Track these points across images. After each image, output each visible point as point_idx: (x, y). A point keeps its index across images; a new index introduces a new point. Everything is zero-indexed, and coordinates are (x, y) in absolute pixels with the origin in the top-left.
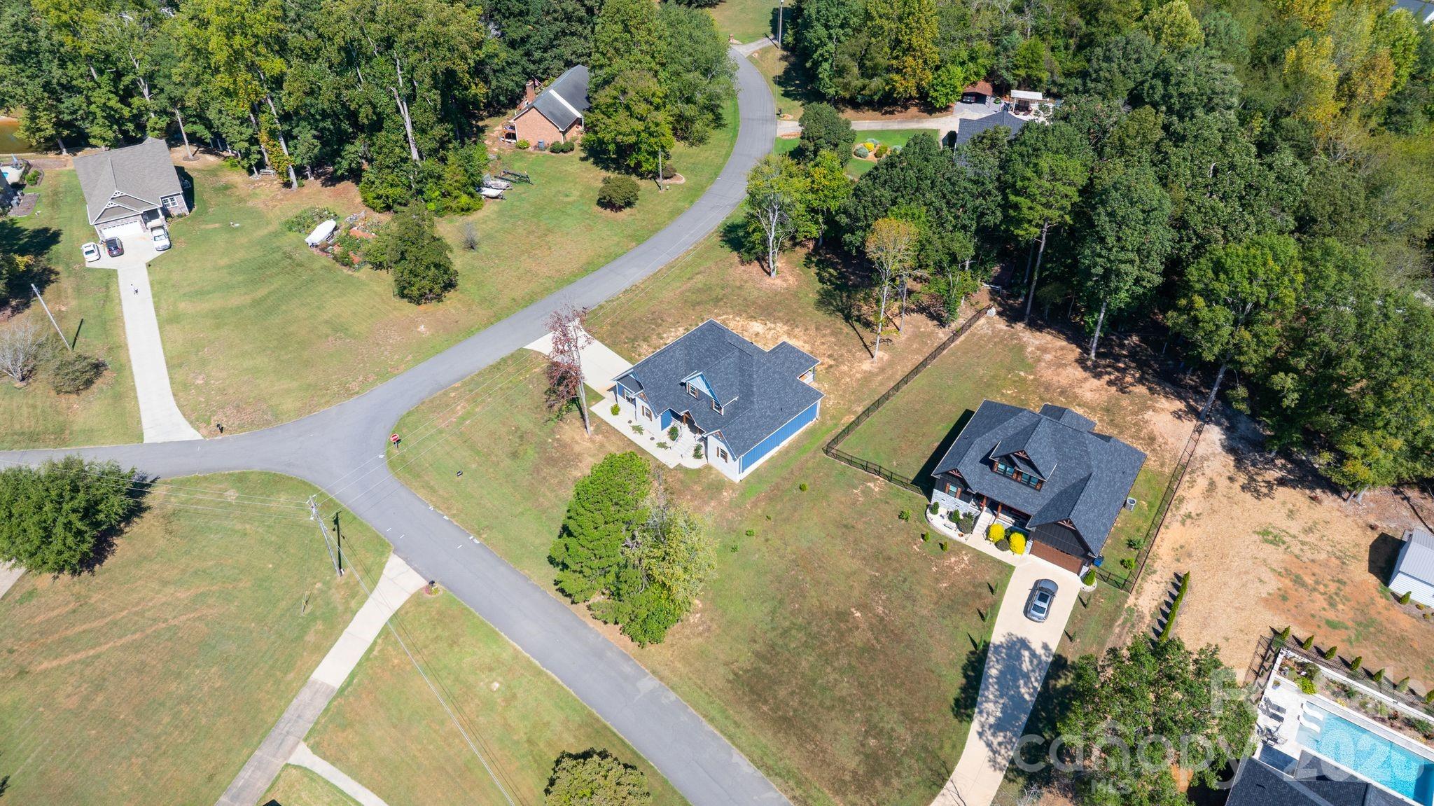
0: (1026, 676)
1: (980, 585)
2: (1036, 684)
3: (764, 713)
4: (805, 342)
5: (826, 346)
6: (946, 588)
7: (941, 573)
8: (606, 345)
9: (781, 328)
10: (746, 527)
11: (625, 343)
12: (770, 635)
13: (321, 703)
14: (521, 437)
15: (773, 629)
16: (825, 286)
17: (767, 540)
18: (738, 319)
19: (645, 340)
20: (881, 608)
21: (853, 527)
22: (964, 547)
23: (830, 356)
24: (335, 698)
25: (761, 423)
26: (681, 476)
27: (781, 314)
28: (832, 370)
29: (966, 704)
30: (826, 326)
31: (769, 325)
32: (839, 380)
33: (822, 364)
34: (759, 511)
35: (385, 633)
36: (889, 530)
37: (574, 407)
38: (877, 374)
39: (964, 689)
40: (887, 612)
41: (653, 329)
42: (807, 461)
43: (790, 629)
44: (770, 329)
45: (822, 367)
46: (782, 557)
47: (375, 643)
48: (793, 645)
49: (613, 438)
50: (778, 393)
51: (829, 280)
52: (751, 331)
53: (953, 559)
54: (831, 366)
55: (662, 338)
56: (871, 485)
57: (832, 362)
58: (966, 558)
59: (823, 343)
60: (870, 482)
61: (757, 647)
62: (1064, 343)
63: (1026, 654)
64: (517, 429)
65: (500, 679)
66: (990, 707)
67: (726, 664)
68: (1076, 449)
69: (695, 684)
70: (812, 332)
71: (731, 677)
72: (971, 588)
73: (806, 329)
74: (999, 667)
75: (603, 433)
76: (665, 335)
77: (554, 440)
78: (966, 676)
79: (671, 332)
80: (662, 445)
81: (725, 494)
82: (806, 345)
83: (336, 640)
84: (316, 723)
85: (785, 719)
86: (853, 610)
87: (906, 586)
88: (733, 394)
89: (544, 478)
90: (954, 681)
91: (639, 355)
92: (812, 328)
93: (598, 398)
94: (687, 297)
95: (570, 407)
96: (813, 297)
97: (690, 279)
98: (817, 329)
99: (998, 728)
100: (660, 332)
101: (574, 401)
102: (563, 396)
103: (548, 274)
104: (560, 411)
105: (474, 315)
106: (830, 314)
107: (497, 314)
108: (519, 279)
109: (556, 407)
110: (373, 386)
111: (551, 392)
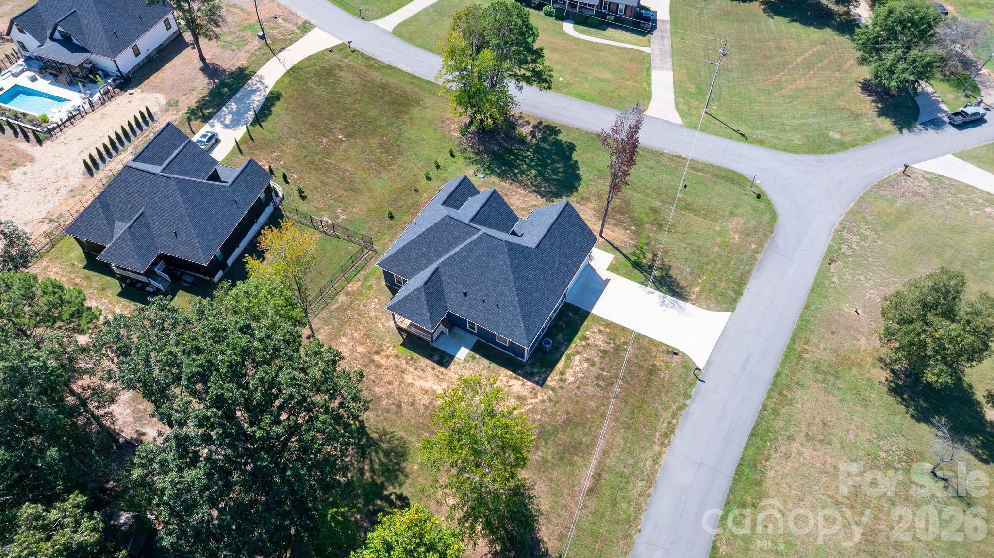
0: (230, 112)
2: (225, 109)
3: (397, 90)
4: (412, 385)
5: (386, 379)
6: (275, 153)
7: (277, 161)
8: (646, 337)
10: (434, 183)
11: (624, 343)
12: (400, 123)
14: (660, 225)
15: (398, 126)
16: (398, 491)
19: (605, 352)
20: (324, 141)
21: (346, 190)
23: (379, 366)
28: (375, 349)
29: (272, 99)
30: (388, 411)
32: (366, 336)
33: (388, 357)
37: (633, 258)
39: (273, 105)
40: (320, 139)
41: (603, 369)
42: (391, 241)
43: (388, 126)
45: (388, 352)
46: (400, 166)
48: (384, 119)
54: (377, 353)
55: (587, 360)
56: (330, 222)
57: (376, 358)
59: (389, 383)
60: (331, 224)
61: (408, 116)
63: (227, 123)
64: (669, 231)
66: (257, 100)
67: (426, 108)
70: (406, 399)
71: (421, 102)
73: (412, 404)
74: (247, 115)
76: (586, 365)
77: (629, 229)
78: (271, 111)
79: (581, 371)
82: (410, 381)
85: (384, 88)
86: (344, 139)
90: (278, 108)
91: (600, 331)
92: (405, 408)
93: (612, 268)
94: (585, 435)
95: (636, 258)
96: (413, 466)
97: (598, 477)
98: (399, 406)
99: (254, 91)
100: (595, 370)
101: (637, 265)
102: (651, 267)
103: (796, 445)
104: (644, 254)
105: (825, 349)
106: (386, 434)
107: (800, 358)
108: (825, 425)
109: (649, 256)
110: (833, 240)
111: (665, 268)
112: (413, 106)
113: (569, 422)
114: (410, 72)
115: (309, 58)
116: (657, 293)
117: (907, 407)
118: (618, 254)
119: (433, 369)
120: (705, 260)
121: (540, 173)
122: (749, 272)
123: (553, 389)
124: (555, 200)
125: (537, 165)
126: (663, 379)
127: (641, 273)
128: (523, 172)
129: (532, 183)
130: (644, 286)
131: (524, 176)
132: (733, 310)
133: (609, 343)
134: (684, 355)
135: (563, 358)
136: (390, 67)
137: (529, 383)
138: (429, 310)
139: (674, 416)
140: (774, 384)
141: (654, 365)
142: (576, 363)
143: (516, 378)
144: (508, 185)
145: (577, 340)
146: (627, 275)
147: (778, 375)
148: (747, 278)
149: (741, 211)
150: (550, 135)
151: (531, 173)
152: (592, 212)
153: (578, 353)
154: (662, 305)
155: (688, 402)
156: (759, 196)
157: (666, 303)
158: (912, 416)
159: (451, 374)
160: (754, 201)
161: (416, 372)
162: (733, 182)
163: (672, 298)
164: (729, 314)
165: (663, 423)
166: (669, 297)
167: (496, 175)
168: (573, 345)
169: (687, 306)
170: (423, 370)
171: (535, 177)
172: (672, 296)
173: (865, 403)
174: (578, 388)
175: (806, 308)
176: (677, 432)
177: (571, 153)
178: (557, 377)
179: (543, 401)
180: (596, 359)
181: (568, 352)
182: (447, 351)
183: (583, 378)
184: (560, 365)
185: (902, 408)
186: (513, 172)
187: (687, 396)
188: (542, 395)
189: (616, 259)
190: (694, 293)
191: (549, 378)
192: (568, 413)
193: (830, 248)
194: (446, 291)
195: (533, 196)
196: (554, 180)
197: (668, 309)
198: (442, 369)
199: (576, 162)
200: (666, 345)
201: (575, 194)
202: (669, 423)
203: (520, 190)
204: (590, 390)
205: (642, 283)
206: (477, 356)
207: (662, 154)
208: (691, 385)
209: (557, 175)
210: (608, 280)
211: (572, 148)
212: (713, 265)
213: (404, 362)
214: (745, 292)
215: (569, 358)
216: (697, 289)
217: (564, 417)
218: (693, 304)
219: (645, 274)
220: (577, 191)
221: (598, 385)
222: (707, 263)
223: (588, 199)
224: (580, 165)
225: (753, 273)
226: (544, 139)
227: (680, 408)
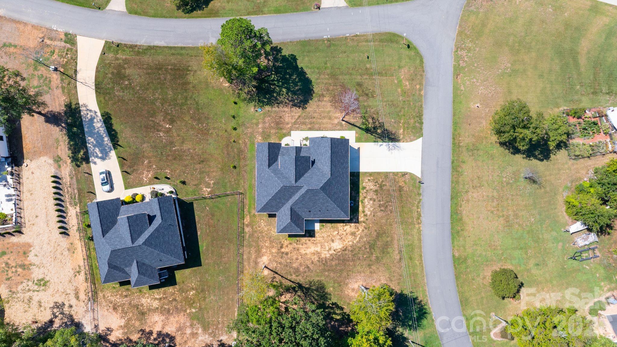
0: (95, 146)
1: (133, 172)
2: (90, 145)
3: (168, 65)
4: (306, 254)
5: (294, 258)
6: (144, 161)
7: (151, 166)
8: (390, 173)
9: (325, 254)
10: (239, 130)
11: (382, 181)
12: (190, 94)
14: (367, 95)
15: (191, 97)
16: (330, 302)
17: (226, 131)
18: (351, 243)
19: (376, 191)
20: (162, 135)
21: (199, 163)
22: (150, 183)
23: (287, 254)
27: (334, 263)
28: (279, 246)
29: (107, 120)
30: (305, 272)
31: (332, 252)
32: (271, 242)
33: (287, 246)
34: (240, 142)
36: (184, 173)
37: (364, 127)
38: (256, 258)
39: (111, 125)
40: (158, 135)
41: (380, 201)
42: (244, 183)
43: (186, 101)
44: (330, 249)
45: (285, 244)
46: (214, 128)
48: (180, 96)
49: (330, 126)
51: (332, 308)
52: (338, 241)
53: (150, 176)
54: (282, 247)
55: (371, 199)
56: (209, 190)
57: (283, 250)
58: (145, 179)
59: (297, 259)
60: (210, 191)
61: (191, 86)
63: (100, 155)
64: (373, 97)
66: (99, 125)
67: (196, 71)
69: (199, 56)
70: (308, 263)
71: (190, 68)
72: (135, 168)
73: (312, 263)
74: (106, 142)
75: (337, 124)
76: (371, 202)
78: (114, 130)
79: (371, 207)
81: (260, 138)
82: (304, 252)
85: (160, 69)
86: (171, 127)
87: (160, 151)
89: (336, 86)
90: (117, 126)
91: (369, 180)
92: (311, 266)
93: (358, 140)
94: (388, 237)
95: (365, 126)
96: (329, 289)
97: (400, 252)
98: (308, 267)
99: (92, 120)
100: (377, 203)
101: (367, 130)
102: (374, 128)
103: (470, 193)
104: (367, 121)
105: (469, 136)
106: (311, 283)
107: (459, 146)
108: (479, 178)
109: (371, 121)
110: (455, 60)
111: (382, 126)
112: (187, 74)
113: (379, 235)
114: (165, 45)
115: (98, 71)
116: (385, 144)
117: (509, 150)
118: (356, 128)
119: (309, 240)
120: (398, 109)
121: (288, 90)
122: (421, 106)
123: (364, 222)
124: (306, 106)
125: (283, 84)
126: (406, 191)
127: (372, 135)
128: (279, 94)
129: (288, 99)
130: (376, 143)
131: (281, 96)
132: (422, 135)
133: (376, 185)
134: (410, 174)
135: (360, 203)
136: (150, 48)
137: (353, 224)
138: (298, 227)
139: (418, 207)
140: (453, 167)
141: (400, 186)
142: (367, 203)
143: (346, 225)
144: (277, 109)
145: (361, 191)
146: (367, 141)
147: (453, 162)
148: (422, 111)
149: (403, 63)
150: (277, 54)
151: (283, 91)
152: (329, 104)
153: (365, 197)
154: (389, 150)
155: (421, 197)
156: (409, 47)
157: (391, 147)
158: (512, 153)
159: (318, 239)
160: (407, 52)
161: (303, 246)
162: (392, 41)
163: (392, 143)
164: (421, 138)
165: (415, 213)
166: (390, 143)
167: (267, 104)
168: (361, 194)
169: (401, 144)
170: (305, 244)
171: (287, 93)
172: (392, 142)
173: (492, 157)
174: (374, 216)
175: (454, 115)
176: (422, 215)
177: (296, 63)
178: (362, 215)
179: (363, 231)
180: (375, 197)
181: (360, 199)
182: (310, 229)
183: (373, 210)
184: (361, 209)
185: (507, 151)
186: (273, 96)
187: (419, 194)
188: (361, 227)
189: (356, 133)
190: (401, 134)
191: (359, 217)
192: (376, 231)
193: (455, 66)
194: (299, 213)
195: (294, 109)
196: (298, 90)
197: (393, 151)
198: (313, 239)
199: (302, 68)
200: (400, 172)
201: (314, 95)
202: (417, 212)
203: (286, 109)
204: (379, 214)
205: (375, 142)
206: (324, 224)
207: (346, 38)
208: (419, 188)
209: (297, 86)
210: (359, 148)
211: (294, 58)
212: (403, 110)
213: (295, 244)
214: (424, 121)
215: (362, 202)
216: (402, 131)
217: (375, 233)
218: (403, 142)
219: (374, 134)
220: (314, 92)
221: (381, 210)
222: (400, 111)
223: (323, 95)
224: (305, 70)
225: (423, 106)
226: (275, 60)
227: (419, 202)
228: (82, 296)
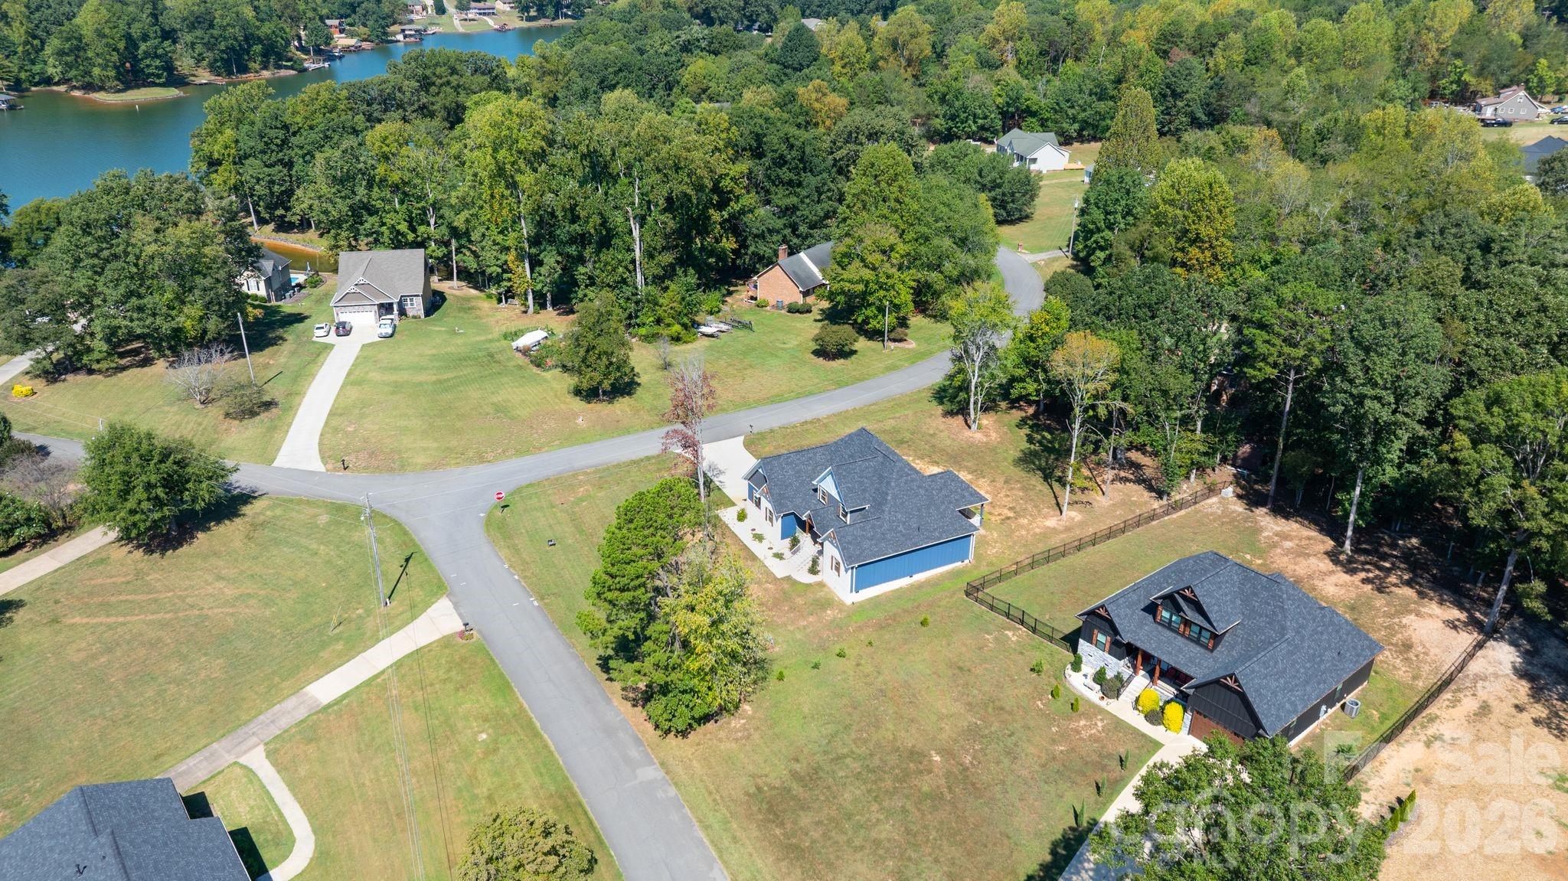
1: (1109, 756)
3: (775, 836)
5: (1009, 499)
6: (1062, 752)
7: (1062, 736)
10: (840, 648)
12: (818, 757)
13: (302, 713)
15: (825, 753)
16: (1032, 447)
17: (858, 665)
20: (969, 758)
21: (969, 671)
22: (1101, 711)
23: (1011, 509)
24: (317, 713)
25: (888, 536)
26: (786, 586)
28: (1008, 522)
30: (1018, 481)
32: (1012, 531)
34: (863, 636)
35: (398, 665)
36: (1013, 681)
38: (1061, 532)
39: (1045, 867)
40: (975, 762)
42: (941, 599)
43: (845, 756)
45: (998, 518)
46: (869, 685)
47: (383, 672)
48: (841, 774)
49: (728, 541)
50: (919, 510)
51: (1040, 443)
53: (1082, 723)
54: (1008, 518)
56: (1010, 634)
57: (1011, 515)
58: (1100, 724)
59: (1008, 496)
60: (1009, 630)
61: (797, 767)
62: (1314, 534)
65: (490, 731)
67: (753, 776)
68: (1269, 604)
69: (706, 788)
71: (752, 790)
72: (1095, 757)
73: (997, 480)
78: (1053, 853)
80: (779, 556)
81: (829, 612)
83: (348, 661)
84: (286, 731)
85: (797, 848)
86: (933, 753)
87: (1010, 741)
88: (865, 500)
92: (1001, 481)
93: (729, 505)
96: (1014, 455)
98: (1006, 482)
106: (1027, 472)
110: (508, 459)
117: (634, 389)
122: (616, 466)
126: (777, 443)
130: (719, 486)
134: (745, 446)
139: (794, 427)
141: (775, 449)
148: (624, 463)
154: (722, 472)
156: (505, 507)
157: (716, 473)
158: (638, 386)
160: (517, 505)
162: (503, 527)
163: (709, 474)
165: (806, 428)
172: (707, 475)
185: (637, 390)
193: (520, 457)
197: (720, 468)
202: (802, 425)
207: (524, 578)
208: (761, 434)
227: (785, 428)
228: (1469, 704)
